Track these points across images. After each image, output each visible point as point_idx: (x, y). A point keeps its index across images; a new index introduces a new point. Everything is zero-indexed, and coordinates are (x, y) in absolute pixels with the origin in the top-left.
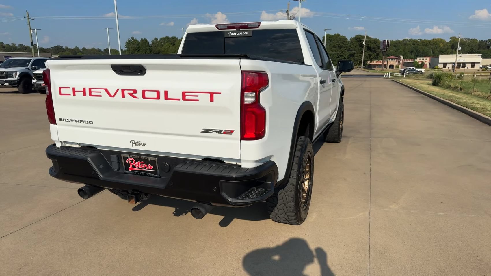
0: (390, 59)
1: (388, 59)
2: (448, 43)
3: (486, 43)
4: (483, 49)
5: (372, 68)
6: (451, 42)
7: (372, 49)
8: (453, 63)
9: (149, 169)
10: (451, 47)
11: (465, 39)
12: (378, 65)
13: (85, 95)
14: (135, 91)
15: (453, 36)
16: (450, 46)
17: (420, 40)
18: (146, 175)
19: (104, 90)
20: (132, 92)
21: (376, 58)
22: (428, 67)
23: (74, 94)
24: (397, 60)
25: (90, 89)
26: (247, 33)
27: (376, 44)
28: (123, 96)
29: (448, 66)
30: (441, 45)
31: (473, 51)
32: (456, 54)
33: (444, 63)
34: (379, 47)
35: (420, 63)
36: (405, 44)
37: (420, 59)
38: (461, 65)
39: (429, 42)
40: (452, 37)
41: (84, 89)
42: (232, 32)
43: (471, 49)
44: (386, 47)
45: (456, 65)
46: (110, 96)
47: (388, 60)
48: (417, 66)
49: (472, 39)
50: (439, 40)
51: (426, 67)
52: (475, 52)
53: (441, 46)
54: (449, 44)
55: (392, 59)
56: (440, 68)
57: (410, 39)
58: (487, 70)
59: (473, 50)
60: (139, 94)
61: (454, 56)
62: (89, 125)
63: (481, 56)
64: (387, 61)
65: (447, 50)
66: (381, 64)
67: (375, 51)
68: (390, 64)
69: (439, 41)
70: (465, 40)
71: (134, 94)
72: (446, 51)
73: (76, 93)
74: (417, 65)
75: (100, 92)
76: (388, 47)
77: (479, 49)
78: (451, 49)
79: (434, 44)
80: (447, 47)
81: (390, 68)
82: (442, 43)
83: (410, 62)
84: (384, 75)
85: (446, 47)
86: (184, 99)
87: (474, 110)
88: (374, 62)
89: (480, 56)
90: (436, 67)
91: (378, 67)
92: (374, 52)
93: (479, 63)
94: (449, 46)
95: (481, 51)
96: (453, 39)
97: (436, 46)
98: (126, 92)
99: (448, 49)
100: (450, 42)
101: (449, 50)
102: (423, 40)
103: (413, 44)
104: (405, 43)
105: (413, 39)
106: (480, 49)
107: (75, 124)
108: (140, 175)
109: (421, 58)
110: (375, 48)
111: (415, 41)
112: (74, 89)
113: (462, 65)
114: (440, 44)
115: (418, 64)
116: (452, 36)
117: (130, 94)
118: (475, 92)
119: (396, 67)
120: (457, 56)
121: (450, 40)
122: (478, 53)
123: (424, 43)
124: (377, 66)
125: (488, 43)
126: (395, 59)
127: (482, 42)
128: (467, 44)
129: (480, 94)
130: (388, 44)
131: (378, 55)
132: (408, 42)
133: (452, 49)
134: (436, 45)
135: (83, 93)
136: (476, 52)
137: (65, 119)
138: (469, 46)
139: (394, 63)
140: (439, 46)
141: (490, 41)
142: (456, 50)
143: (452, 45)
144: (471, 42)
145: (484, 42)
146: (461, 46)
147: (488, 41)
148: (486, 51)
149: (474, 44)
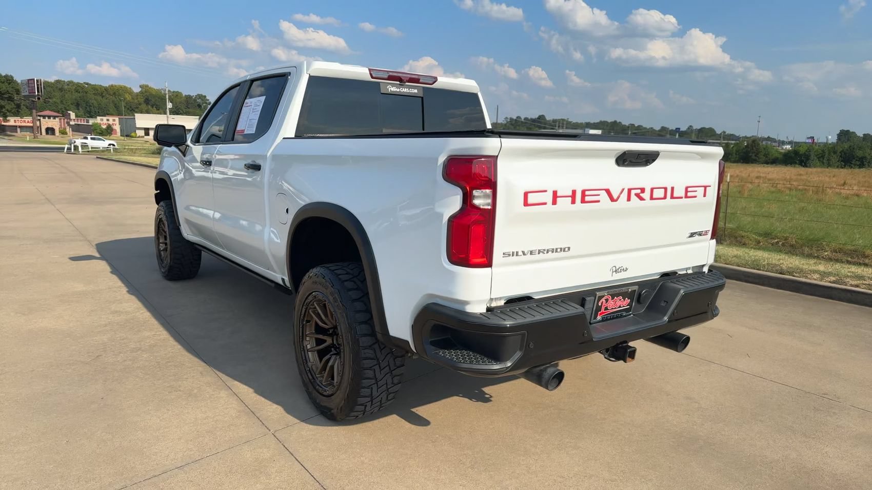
0: (44, 117)
1: (40, 116)
2: (137, 95)
3: (195, 100)
5: (9, 133)
6: (142, 93)
7: (3, 94)
9: (624, 306)
10: (145, 102)
12: (20, 127)
13: (573, 202)
14: (643, 190)
15: (145, 84)
17: (87, 84)
18: (617, 317)
19: (604, 191)
20: (639, 191)
21: (17, 113)
22: (119, 134)
23: (554, 202)
24: (60, 119)
25: (583, 192)
26: (416, 91)
27: (9, 84)
28: (629, 199)
29: (152, 133)
30: (127, 97)
32: (165, 114)
33: (144, 128)
34: (18, 92)
35: (104, 127)
36: (60, 89)
37: (102, 120)
39: (105, 89)
41: (574, 192)
42: (393, 85)
44: (37, 93)
46: (612, 199)
47: (42, 118)
48: (100, 132)
49: (173, 92)
50: (122, 88)
51: (116, 134)
53: (128, 99)
54: (140, 96)
55: (49, 117)
56: (139, 137)
57: (69, 82)
59: (178, 109)
60: (646, 195)
62: (562, 254)
64: (40, 120)
66: (32, 125)
67: (10, 99)
68: (46, 127)
70: (163, 92)
71: (641, 195)
72: (137, 108)
73: (558, 199)
74: (98, 131)
75: (599, 195)
76: (40, 94)
79: (114, 93)
80: (138, 101)
81: (47, 133)
83: (82, 123)
84: (63, 148)
86: (686, 197)
88: (12, 121)
90: (133, 134)
91: (21, 132)
92: (8, 100)
94: (142, 100)
96: (145, 87)
98: (633, 192)
99: (140, 104)
100: (141, 92)
102: (93, 85)
103: (77, 91)
104: (59, 87)
105: (76, 81)
107: (537, 257)
108: (610, 319)
109: (105, 118)
110: (11, 93)
111: (80, 85)
112: (555, 193)
115: (100, 129)
116: (142, 84)
117: (637, 195)
119: (60, 132)
120: (168, 117)
121: (140, 89)
123: (97, 90)
124: (19, 130)
125: (198, 100)
126: (55, 117)
127: (189, 97)
130: (40, 86)
131: (18, 106)
132: (66, 87)
134: (118, 95)
135: (570, 198)
137: (517, 252)
139: (55, 123)
140: (125, 99)
141: (200, 98)
142: (153, 107)
143: (145, 98)
144: (173, 95)
145: (192, 97)
146: (171, 102)
147: (198, 97)
148: (197, 112)
149: (178, 100)
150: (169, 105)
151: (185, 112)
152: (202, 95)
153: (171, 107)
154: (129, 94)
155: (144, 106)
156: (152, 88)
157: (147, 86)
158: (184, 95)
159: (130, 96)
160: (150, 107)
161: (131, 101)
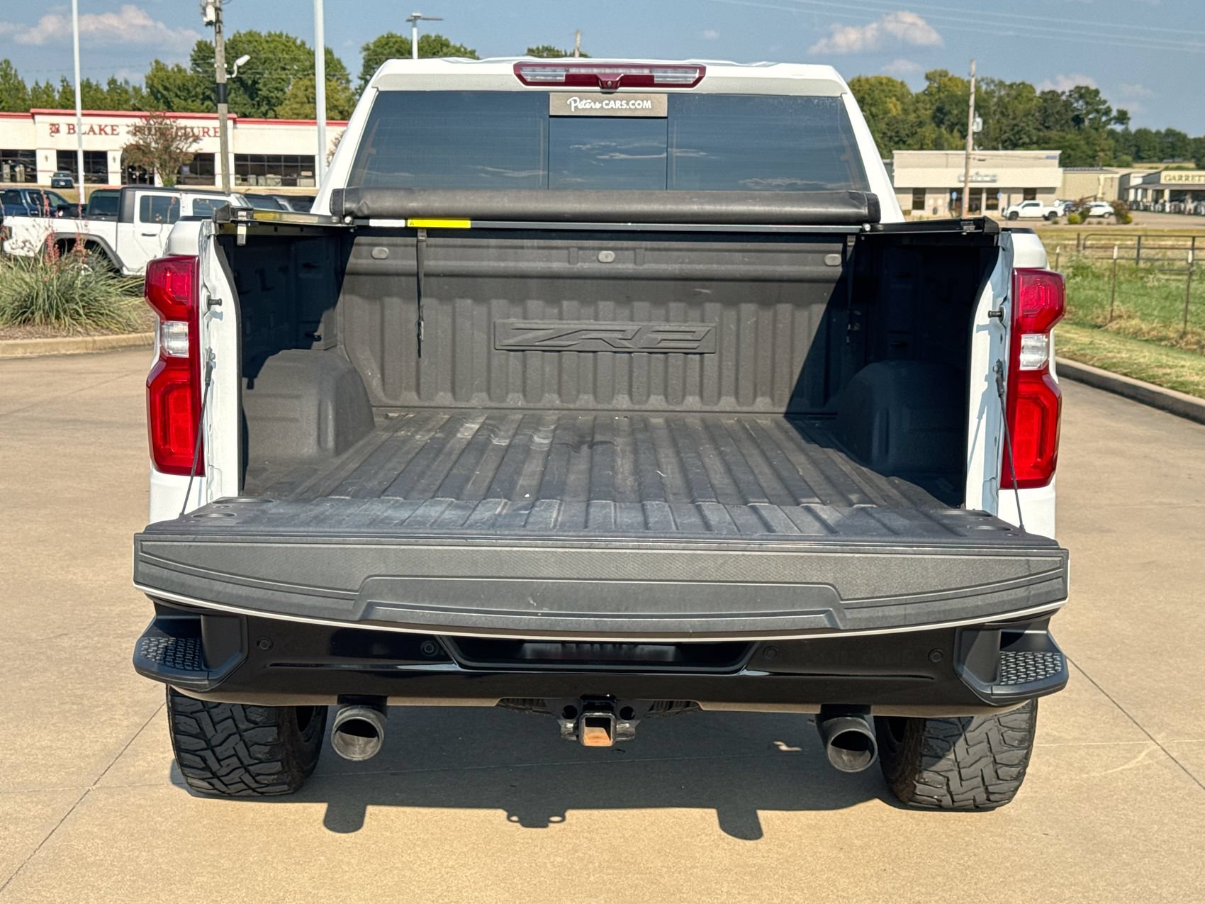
2: (917, 100)
3: (1067, 104)
4: (1058, 128)
6: (931, 94)
8: (952, 190)
10: (934, 117)
11: (988, 84)
15: (939, 68)
16: (929, 112)
29: (929, 200)
30: (891, 106)
31: (1021, 139)
32: (964, 148)
33: (915, 189)
38: (984, 196)
40: (936, 72)
42: (582, 96)
43: (1012, 130)
45: (966, 197)
49: (1011, 86)
50: (881, 82)
52: (1027, 140)
53: (894, 112)
54: (924, 102)
58: (1088, 220)
59: (1018, 132)
61: (957, 156)
63: (1056, 162)
65: (919, 130)
69: (883, 91)
72: (912, 135)
77: (1041, 127)
78: (934, 125)
80: (918, 116)
82: (894, 99)
85: (912, 117)
87: (1187, 393)
89: (1053, 158)
93: (1051, 190)
94: (927, 113)
95: (1050, 138)
96: (937, 79)
97: (873, 109)
99: (921, 124)
100: (928, 93)
101: (924, 129)
106: (1048, 128)
113: (988, 199)
114: (888, 99)
116: (932, 69)
118: (1118, 320)
120: (967, 158)
121: (926, 84)
122: (1042, 144)
125: (1075, 105)
127: (1050, 98)
128: (997, 104)
129: (1143, 326)
133: (938, 126)
134: (871, 105)
136: (1031, 139)
138: (1002, 113)
140: (886, 112)
141: (1081, 96)
142: (952, 131)
143: (934, 107)
144: (1008, 95)
145: (1059, 96)
146: (980, 116)
147: (1076, 95)
148: (1069, 136)
149: (1021, 107)
150: (975, 125)
151: (1035, 139)
152: (1087, 88)
153: (980, 128)
154: (898, 100)
155: (929, 131)
156: (956, 79)
157: (943, 74)
158: (1038, 93)
159: (898, 103)
160: (943, 130)
161: (900, 118)
